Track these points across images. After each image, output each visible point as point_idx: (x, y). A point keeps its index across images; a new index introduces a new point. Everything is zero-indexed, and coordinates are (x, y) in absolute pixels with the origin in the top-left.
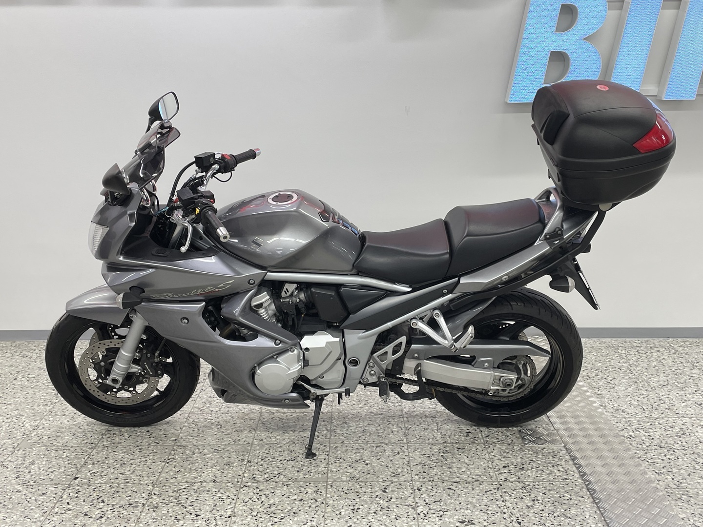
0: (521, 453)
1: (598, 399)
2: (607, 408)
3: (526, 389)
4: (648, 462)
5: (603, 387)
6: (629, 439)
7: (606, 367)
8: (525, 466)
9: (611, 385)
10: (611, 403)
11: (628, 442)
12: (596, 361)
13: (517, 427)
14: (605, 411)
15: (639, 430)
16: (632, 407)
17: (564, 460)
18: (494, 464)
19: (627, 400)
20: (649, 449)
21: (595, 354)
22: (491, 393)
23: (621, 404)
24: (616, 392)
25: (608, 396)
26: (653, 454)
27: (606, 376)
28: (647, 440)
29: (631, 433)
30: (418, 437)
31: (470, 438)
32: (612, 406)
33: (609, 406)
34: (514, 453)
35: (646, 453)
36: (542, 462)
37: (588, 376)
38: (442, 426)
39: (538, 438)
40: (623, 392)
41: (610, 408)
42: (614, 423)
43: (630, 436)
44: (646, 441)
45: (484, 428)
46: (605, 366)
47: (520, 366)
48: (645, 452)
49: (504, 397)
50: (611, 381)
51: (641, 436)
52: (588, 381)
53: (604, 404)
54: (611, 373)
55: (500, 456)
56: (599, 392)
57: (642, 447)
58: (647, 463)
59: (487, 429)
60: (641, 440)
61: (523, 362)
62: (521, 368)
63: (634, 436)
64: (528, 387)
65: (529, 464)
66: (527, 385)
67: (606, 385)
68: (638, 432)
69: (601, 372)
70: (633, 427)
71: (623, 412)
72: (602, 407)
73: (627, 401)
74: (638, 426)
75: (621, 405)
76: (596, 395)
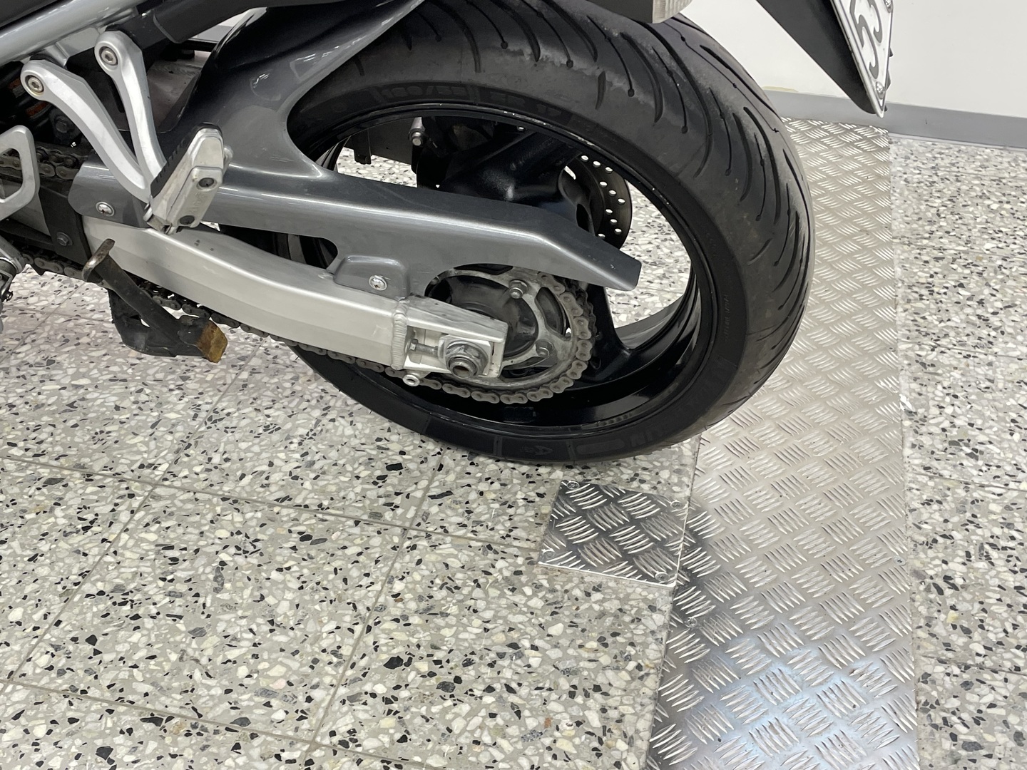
0: (502, 595)
1: (914, 386)
2: (924, 429)
3: (558, 378)
4: (954, 737)
5: (958, 334)
6: (933, 596)
7: (1004, 259)
8: (469, 674)
9: (984, 332)
10: (949, 410)
11: (923, 610)
12: (984, 231)
13: (570, 467)
14: (911, 439)
15: (994, 554)
16: (1017, 437)
17: (632, 665)
18: (369, 639)
19: (1012, 402)
20: (988, 663)
21: (995, 206)
22: (410, 380)
23: (982, 415)
24: (990, 364)
25: (956, 374)
26: (989, 699)
27: (987, 291)
28: (1001, 610)
29: (956, 568)
30: (217, 459)
31: (381, 491)
32: (946, 424)
33: (937, 421)
34: (478, 593)
35: (967, 685)
36: (545, 659)
37: (930, 287)
38: (331, 425)
39: (605, 534)
40: (1014, 366)
41: (936, 430)
42: (916, 505)
43: (947, 579)
44: (994, 616)
45: (458, 455)
46: (1006, 252)
47: (530, 299)
48: (966, 676)
49: (486, 390)
50: (995, 313)
51: (984, 587)
52: (920, 305)
53: (921, 411)
54: (1010, 283)
55: (420, 598)
56: (932, 356)
57: (966, 647)
58: (948, 744)
59: (466, 462)
60: (977, 606)
61: (536, 288)
62: (534, 307)
63: (959, 581)
64: (563, 373)
65: (491, 665)
66: (563, 366)
67: (968, 330)
68: (983, 565)
69: (980, 274)
70: (979, 535)
71: (974, 455)
72: (907, 423)
73: (1006, 410)
74: (997, 531)
75: (979, 422)
76: (916, 366)
